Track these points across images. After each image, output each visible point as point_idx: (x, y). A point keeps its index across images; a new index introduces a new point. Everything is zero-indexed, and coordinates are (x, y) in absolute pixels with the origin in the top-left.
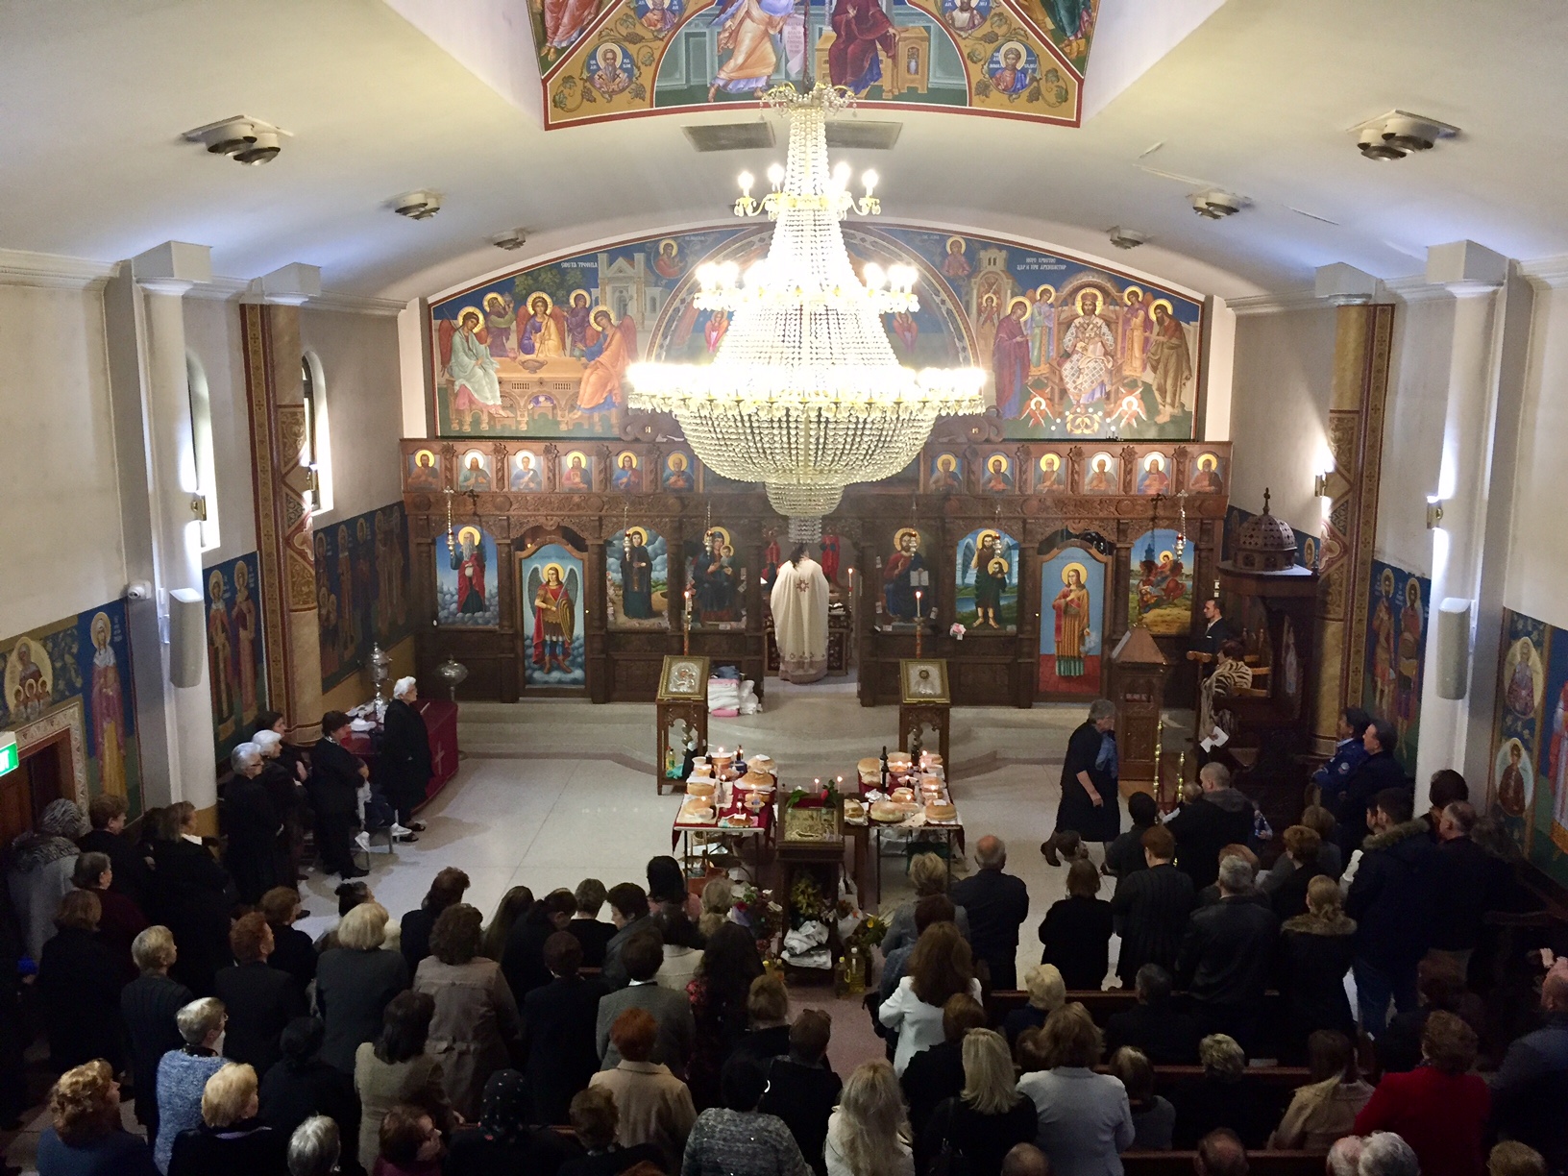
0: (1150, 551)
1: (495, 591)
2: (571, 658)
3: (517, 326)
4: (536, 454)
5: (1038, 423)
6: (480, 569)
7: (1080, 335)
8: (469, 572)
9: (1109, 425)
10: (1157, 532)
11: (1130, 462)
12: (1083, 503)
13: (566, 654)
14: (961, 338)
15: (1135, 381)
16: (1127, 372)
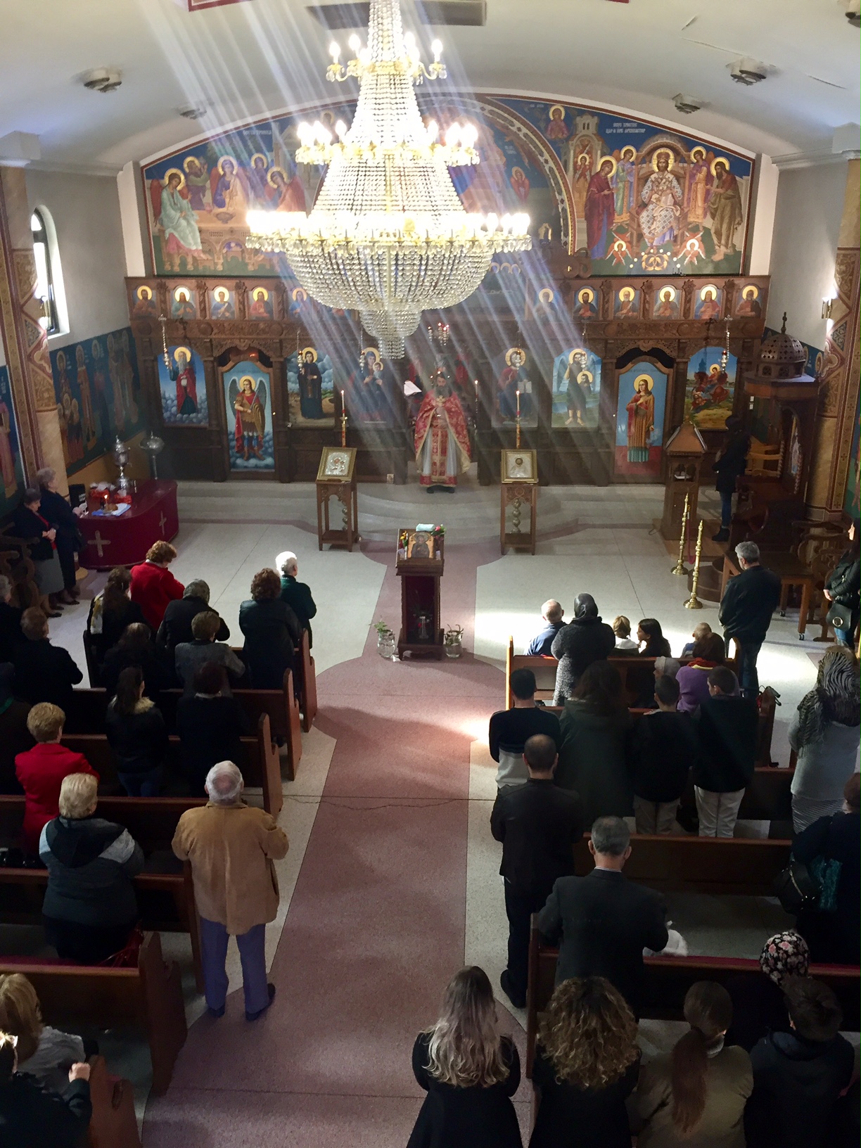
0: (703, 365)
1: (204, 397)
2: (263, 449)
3: (211, 184)
4: (229, 289)
5: (619, 262)
6: (192, 382)
7: (655, 188)
8: (184, 382)
9: (676, 263)
10: (709, 349)
11: (690, 293)
12: (653, 326)
13: (260, 446)
14: (560, 193)
15: (697, 226)
16: (691, 219)
